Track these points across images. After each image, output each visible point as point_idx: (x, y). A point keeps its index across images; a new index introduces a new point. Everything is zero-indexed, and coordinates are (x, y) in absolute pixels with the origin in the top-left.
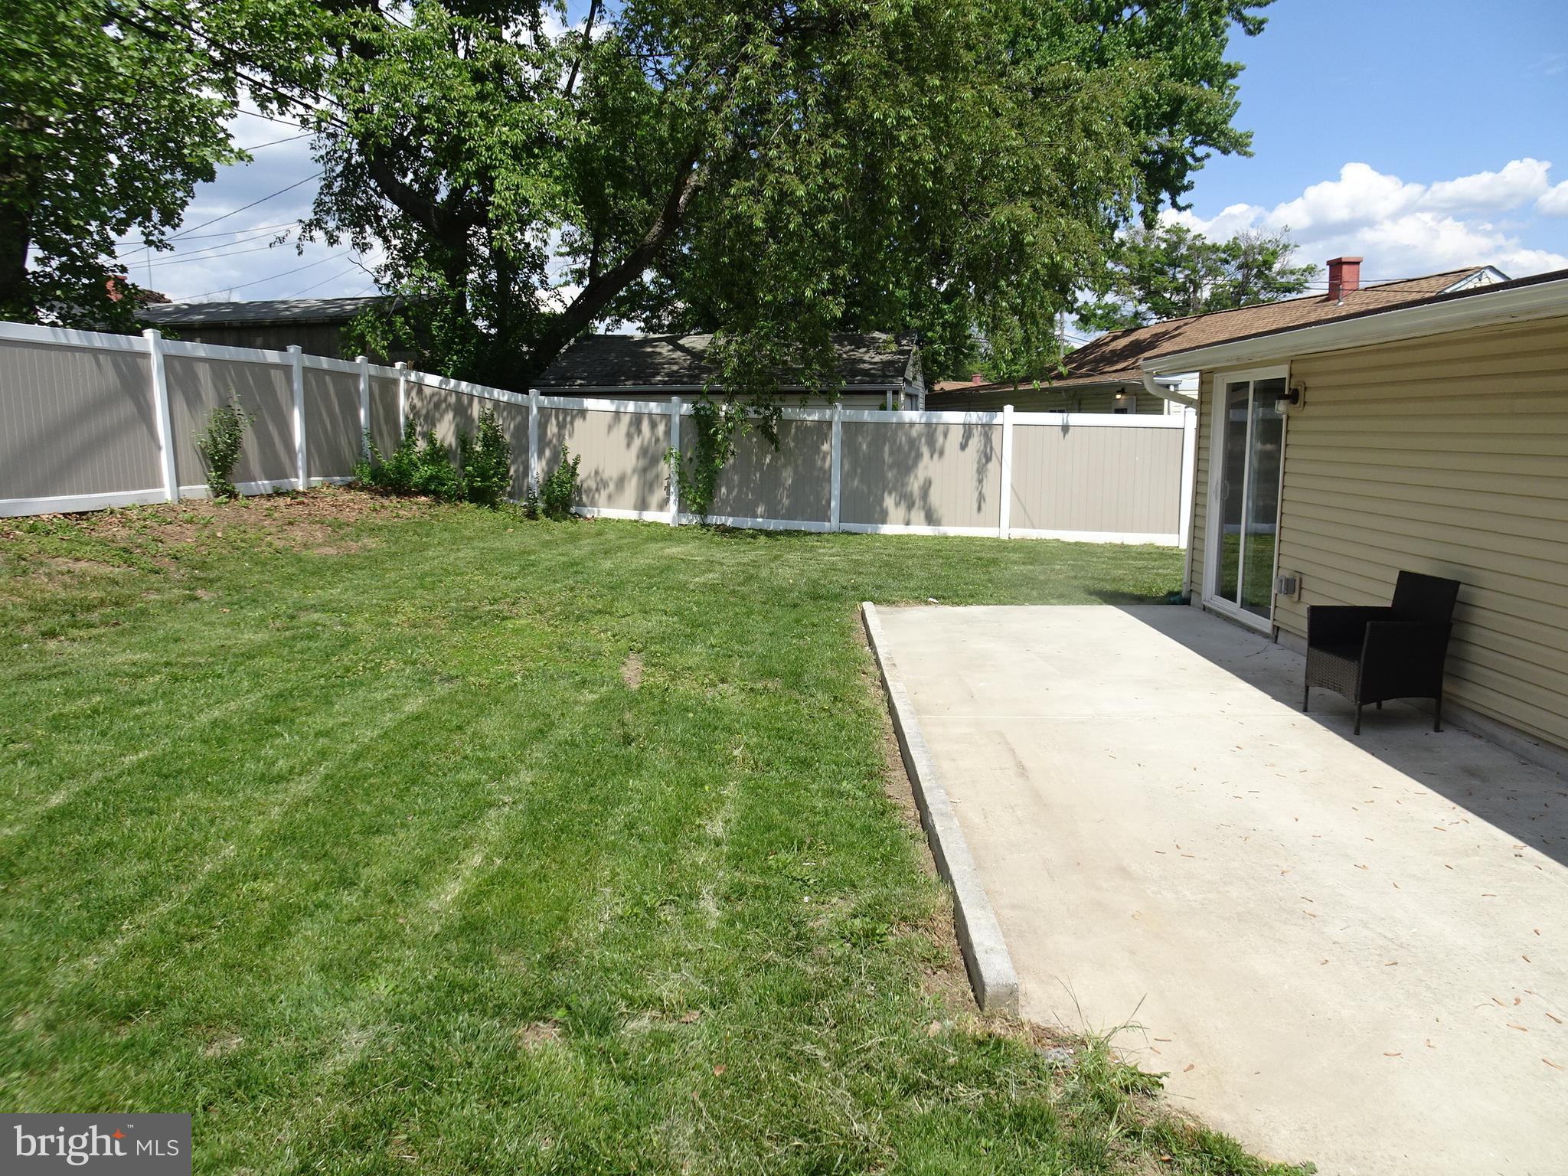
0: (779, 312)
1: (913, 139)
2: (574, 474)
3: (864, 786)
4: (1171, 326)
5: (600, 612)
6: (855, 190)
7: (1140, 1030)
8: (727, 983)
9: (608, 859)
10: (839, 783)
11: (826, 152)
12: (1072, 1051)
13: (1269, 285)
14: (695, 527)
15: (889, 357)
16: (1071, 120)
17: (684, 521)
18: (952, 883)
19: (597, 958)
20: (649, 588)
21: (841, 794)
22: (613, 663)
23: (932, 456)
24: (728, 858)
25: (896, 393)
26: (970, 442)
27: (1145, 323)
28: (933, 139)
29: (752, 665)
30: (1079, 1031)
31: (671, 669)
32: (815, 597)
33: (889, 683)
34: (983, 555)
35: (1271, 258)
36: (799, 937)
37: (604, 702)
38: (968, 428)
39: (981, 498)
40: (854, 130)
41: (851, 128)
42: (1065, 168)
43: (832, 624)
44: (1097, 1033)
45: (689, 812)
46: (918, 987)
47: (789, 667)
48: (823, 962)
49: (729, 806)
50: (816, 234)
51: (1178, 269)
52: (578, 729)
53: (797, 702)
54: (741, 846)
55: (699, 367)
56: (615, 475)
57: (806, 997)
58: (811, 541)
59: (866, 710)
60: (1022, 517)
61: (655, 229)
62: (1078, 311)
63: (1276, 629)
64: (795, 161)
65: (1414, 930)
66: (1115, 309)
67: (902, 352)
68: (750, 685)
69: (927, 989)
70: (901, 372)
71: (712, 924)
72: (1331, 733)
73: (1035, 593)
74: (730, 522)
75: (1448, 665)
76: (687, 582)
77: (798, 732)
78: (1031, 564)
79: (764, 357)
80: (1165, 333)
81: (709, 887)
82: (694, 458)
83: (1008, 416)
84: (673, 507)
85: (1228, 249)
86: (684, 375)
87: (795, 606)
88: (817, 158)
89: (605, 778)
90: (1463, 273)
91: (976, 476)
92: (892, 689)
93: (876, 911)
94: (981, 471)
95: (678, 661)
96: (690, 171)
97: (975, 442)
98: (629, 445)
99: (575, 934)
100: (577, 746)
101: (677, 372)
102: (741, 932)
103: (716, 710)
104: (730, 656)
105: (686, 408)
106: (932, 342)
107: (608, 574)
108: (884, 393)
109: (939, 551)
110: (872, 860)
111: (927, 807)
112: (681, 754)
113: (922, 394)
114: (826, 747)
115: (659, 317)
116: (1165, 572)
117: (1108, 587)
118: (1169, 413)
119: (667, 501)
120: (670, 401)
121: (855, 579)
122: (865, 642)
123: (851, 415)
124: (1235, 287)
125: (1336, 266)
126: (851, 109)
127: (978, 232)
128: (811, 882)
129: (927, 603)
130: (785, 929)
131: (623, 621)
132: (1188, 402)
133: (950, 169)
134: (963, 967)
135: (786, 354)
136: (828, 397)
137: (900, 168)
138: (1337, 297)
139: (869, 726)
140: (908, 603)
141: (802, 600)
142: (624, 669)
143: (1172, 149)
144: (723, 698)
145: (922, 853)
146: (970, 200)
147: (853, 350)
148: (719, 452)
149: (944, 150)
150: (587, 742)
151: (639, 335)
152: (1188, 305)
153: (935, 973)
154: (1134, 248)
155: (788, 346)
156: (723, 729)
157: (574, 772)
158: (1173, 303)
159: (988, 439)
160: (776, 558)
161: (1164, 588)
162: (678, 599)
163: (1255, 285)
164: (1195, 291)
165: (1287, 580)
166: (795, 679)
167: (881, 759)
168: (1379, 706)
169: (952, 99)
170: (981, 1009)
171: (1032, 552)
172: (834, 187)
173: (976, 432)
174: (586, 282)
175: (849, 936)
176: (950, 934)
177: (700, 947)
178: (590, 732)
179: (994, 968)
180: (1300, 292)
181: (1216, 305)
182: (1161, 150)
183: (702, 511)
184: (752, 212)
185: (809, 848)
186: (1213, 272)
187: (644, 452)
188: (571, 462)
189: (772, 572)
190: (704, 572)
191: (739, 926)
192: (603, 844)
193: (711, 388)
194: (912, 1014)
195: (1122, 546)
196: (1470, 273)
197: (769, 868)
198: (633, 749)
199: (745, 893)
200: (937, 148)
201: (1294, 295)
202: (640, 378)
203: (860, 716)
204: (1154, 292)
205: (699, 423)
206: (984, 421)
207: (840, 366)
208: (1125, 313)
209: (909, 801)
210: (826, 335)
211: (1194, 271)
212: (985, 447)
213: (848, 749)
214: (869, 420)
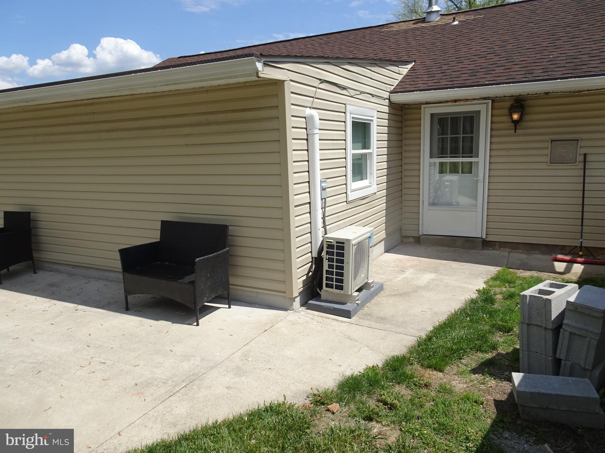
65: (45, 355)
168: (8, 270)
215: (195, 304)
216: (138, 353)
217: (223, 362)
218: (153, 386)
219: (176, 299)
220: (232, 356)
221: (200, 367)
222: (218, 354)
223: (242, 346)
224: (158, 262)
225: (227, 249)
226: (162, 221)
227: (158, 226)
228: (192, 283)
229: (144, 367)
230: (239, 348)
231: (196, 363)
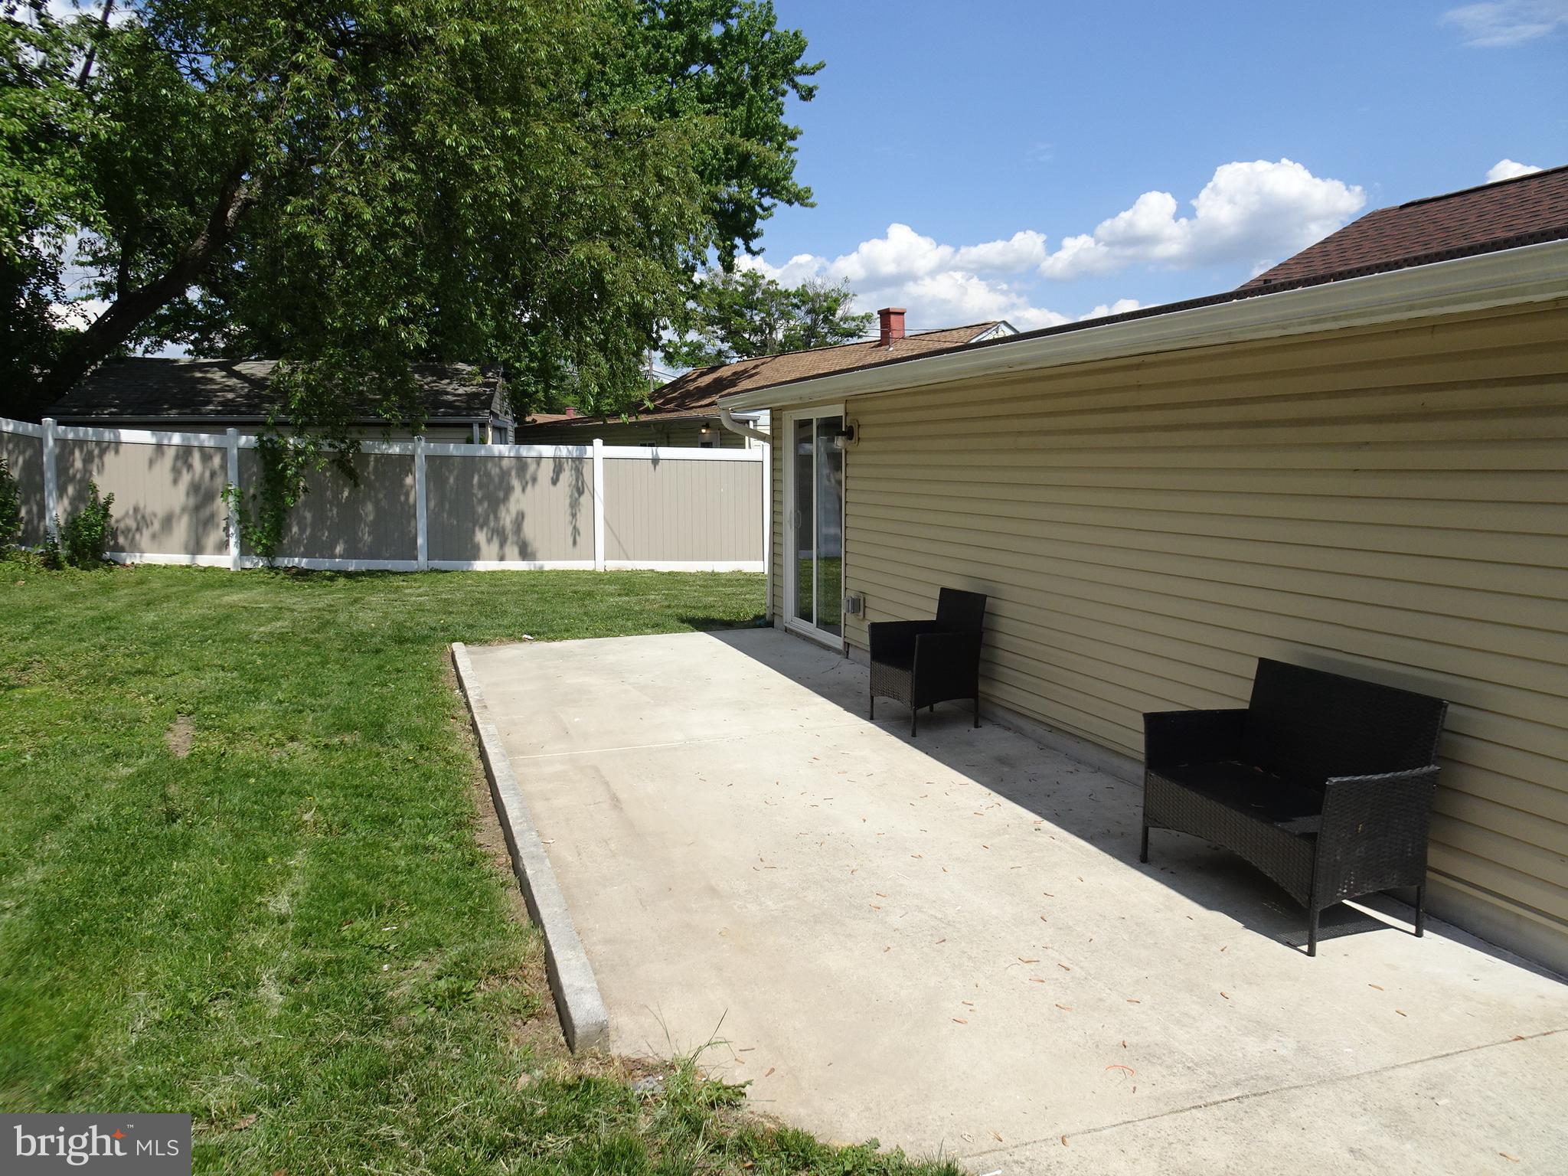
0: (350, 340)
1: (486, 169)
2: (106, 515)
3: (452, 837)
4: (751, 364)
5: (139, 672)
6: (427, 216)
7: (726, 1045)
8: (288, 1076)
9: (143, 957)
10: (425, 836)
11: (394, 174)
12: (661, 1078)
13: (834, 331)
14: (261, 571)
15: (474, 389)
16: (644, 164)
17: (248, 565)
18: (543, 927)
19: (127, 1075)
20: (202, 642)
21: (426, 849)
22: (154, 729)
23: (524, 490)
24: (295, 935)
25: (483, 426)
26: (562, 477)
27: (728, 361)
28: (507, 171)
29: (327, 718)
30: (668, 1058)
31: (230, 731)
32: (401, 641)
33: (480, 726)
34: (579, 588)
35: (834, 305)
36: (376, 1011)
37: (143, 776)
38: (558, 463)
39: (576, 531)
40: (423, 155)
41: (419, 152)
42: (641, 210)
43: (419, 668)
44: (684, 1056)
45: (248, 891)
46: (507, 1041)
47: (370, 717)
48: (404, 1033)
49: (297, 877)
50: (388, 259)
51: (755, 312)
52: (107, 810)
53: (378, 755)
54: (310, 920)
55: (259, 396)
56: (161, 513)
57: (383, 1074)
58: (397, 581)
59: (455, 757)
60: (617, 548)
61: (200, 243)
62: (663, 348)
63: (847, 645)
64: (359, 182)
65: (959, 908)
66: (700, 346)
67: (487, 385)
68: (325, 741)
69: (517, 1041)
70: (487, 404)
71: (274, 1012)
72: (893, 737)
73: (629, 624)
74: (304, 563)
75: (982, 668)
76: (249, 633)
77: (379, 787)
78: (627, 595)
79: (337, 385)
80: (745, 371)
81: (272, 971)
82: (258, 495)
83: (598, 450)
84: (234, 550)
85: (796, 295)
86: (242, 405)
87: (378, 651)
88: (384, 181)
89: (142, 864)
90: (985, 326)
91: (569, 511)
92: (482, 732)
93: (463, 969)
94: (574, 505)
95: (237, 721)
96: (238, 182)
97: (566, 477)
98: (175, 481)
99: (98, 1052)
100: (106, 830)
101: (232, 400)
102: (308, 1016)
103: (283, 773)
104: (301, 712)
105: (247, 440)
106: (520, 373)
107: (151, 629)
108: (470, 426)
109: (534, 586)
110: (460, 914)
111: (517, 852)
112: (239, 825)
113: (511, 426)
114: (410, 800)
115: (211, 340)
116: (752, 597)
117: (700, 614)
118: (750, 447)
119: (227, 544)
120: (224, 433)
121: (444, 620)
122: (456, 684)
123: (435, 448)
124: (805, 330)
125: (885, 315)
126: (419, 133)
127: (559, 268)
128: (392, 947)
129: (521, 640)
130: (360, 1004)
131: (170, 680)
132: (761, 437)
133: (527, 203)
134: (554, 1012)
135: (361, 384)
136: (410, 429)
137: (475, 198)
138: (888, 343)
139: (458, 773)
140: (501, 642)
141: (385, 645)
142: (170, 735)
143: (740, 200)
144: (292, 758)
145: (513, 899)
146: (550, 234)
147: (435, 382)
148: (289, 490)
149: (520, 182)
150: (119, 824)
151: (186, 359)
152: (766, 346)
153: (525, 1024)
154: (713, 290)
155: (362, 375)
156: (291, 793)
157: (100, 862)
158: (752, 343)
159: (579, 472)
160: (356, 601)
161: (750, 612)
162: (239, 651)
163: (823, 329)
164: (771, 333)
165: (853, 600)
166: (376, 730)
167: (471, 806)
168: (932, 709)
169: (524, 134)
170: (572, 1052)
171: (628, 583)
172: (403, 211)
173: (567, 466)
174: (115, 297)
175: (433, 999)
176: (542, 980)
177: (258, 1040)
178: (123, 813)
179: (584, 1006)
180: (860, 337)
181: (789, 346)
182: (730, 200)
183: (269, 553)
184: (313, 232)
185: (389, 912)
186: (786, 315)
187: (195, 488)
188: (102, 500)
189: (351, 616)
190: (270, 621)
191: (305, 1009)
192: (136, 941)
193: (277, 419)
194: (499, 1071)
195: (713, 574)
196: (989, 326)
197: (344, 940)
198: (178, 827)
199: (314, 972)
200: (512, 181)
201: (855, 340)
202: (186, 406)
203: (448, 763)
204: (735, 332)
205: (263, 457)
206: (575, 455)
207: (421, 398)
208: (709, 351)
209: (501, 847)
210: (406, 366)
211: (769, 314)
212: (577, 481)
213: (434, 800)
214: (455, 453)
215: (1311, 896)
216: (1145, 974)
217: (1358, 1077)
218: (1160, 1065)
219: (1263, 870)
220: (1390, 1073)
221: (1290, 1067)
222: (1349, 1050)
223: (1429, 1056)
224: (1235, 762)
225: (1433, 768)
226: (1261, 660)
227: (1251, 670)
228: (1311, 837)
229: (1150, 1012)
230: (1418, 1059)
231: (1282, 1052)
